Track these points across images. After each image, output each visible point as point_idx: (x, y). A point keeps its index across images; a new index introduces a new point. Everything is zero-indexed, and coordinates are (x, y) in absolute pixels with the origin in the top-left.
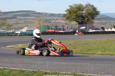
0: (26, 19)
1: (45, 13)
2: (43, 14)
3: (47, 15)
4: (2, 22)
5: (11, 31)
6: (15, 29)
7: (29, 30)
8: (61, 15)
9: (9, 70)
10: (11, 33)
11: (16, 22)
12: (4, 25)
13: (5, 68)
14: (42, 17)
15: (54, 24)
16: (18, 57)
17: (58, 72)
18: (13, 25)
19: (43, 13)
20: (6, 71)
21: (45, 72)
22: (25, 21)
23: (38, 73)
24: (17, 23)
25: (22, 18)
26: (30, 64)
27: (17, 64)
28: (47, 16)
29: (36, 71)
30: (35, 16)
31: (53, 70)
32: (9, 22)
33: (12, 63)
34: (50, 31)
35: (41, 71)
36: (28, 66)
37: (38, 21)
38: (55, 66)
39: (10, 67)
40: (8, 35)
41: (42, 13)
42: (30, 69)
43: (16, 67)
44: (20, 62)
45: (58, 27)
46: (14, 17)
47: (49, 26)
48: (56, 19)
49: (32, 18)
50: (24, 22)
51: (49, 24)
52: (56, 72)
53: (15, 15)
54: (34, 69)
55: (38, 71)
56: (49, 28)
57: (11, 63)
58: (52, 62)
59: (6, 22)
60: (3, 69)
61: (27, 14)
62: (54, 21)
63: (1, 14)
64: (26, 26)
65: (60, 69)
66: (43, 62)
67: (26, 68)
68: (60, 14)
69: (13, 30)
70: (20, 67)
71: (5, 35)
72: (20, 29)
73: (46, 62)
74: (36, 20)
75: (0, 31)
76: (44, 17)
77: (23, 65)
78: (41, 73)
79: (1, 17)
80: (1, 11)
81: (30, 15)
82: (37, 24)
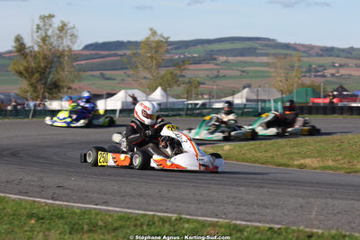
0: (245, 62)
1: (303, 46)
2: (298, 48)
3: (312, 52)
4: (171, 73)
5: (200, 102)
6: (211, 96)
7: (255, 98)
8: (353, 53)
9: (195, 224)
10: (198, 109)
11: (215, 73)
12: (177, 81)
13: (183, 216)
14: (295, 59)
15: (334, 79)
16: (220, 184)
17: (347, 233)
18: (204, 84)
19: (299, 45)
20: (186, 226)
21: (306, 232)
22: (243, 72)
23: (284, 234)
24: (217, 77)
25: (231, 59)
26: (259, 205)
27: (218, 206)
28: (310, 56)
29: (279, 229)
30: (274, 55)
31: (333, 228)
32: (194, 72)
33: (205, 202)
34: (321, 101)
35: (294, 228)
36: (253, 214)
37: (281, 71)
38: (340, 215)
39: (199, 214)
40: (189, 112)
41: (295, 44)
42: (260, 222)
43: (216, 216)
44: (231, 200)
45: (347, 91)
46: (210, 58)
47: (319, 87)
48: (341, 66)
49: (265, 59)
50: (238, 73)
51: (319, 81)
52: (344, 233)
53: (212, 51)
54: (272, 222)
55: (286, 229)
56: (317, 94)
57: (199, 202)
58: (330, 201)
59: (183, 73)
60: (176, 220)
61: (249, 49)
62: (333, 71)
63: (170, 47)
64: (244, 88)
65: (354, 225)
66: (300, 200)
67: (248, 218)
68: (352, 48)
69: (206, 97)
70: (230, 216)
71: (181, 113)
72: (226, 97)
73: (312, 200)
74: (276, 68)
75: (165, 101)
76: (302, 59)
77: (237, 210)
78: (295, 234)
79: (168, 56)
80: (168, 38)
81: (258, 51)
82: (279, 79)
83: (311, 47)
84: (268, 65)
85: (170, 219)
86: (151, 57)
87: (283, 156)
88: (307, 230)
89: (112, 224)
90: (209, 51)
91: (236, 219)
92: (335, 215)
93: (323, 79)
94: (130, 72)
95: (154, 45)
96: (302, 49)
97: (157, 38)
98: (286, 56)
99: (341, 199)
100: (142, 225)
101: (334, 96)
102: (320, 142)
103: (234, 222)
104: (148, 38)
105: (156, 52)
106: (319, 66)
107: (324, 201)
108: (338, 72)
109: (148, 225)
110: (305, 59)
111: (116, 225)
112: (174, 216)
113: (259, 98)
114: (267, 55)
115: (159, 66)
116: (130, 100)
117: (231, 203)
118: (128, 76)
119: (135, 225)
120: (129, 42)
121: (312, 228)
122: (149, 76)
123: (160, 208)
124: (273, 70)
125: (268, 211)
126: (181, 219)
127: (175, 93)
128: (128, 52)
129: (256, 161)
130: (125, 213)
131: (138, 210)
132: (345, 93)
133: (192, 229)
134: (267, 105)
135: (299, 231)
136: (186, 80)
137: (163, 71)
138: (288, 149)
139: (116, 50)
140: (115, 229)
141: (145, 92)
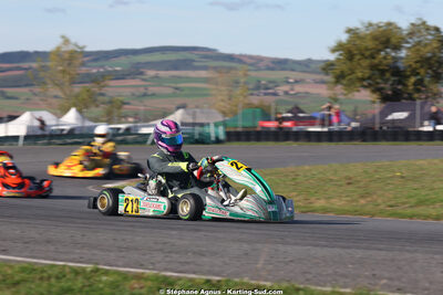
0: (180, 77)
1: (251, 57)
2: (245, 59)
3: (261, 65)
4: (88, 91)
5: (123, 126)
6: (137, 119)
7: (190, 120)
9: (116, 276)
10: (122, 134)
11: (142, 90)
13: (101, 267)
14: (241, 73)
15: (288, 98)
16: (147, 227)
17: (302, 286)
18: (128, 104)
19: (245, 56)
20: (104, 278)
21: (252, 285)
22: (177, 89)
24: (145, 95)
25: (162, 73)
26: (194, 253)
27: (144, 254)
28: (259, 69)
29: (219, 281)
30: (215, 68)
32: (116, 89)
33: (128, 249)
34: (272, 125)
35: (237, 280)
36: (187, 263)
37: (223, 88)
38: (293, 264)
39: (120, 263)
41: (241, 55)
42: (194, 273)
43: (141, 266)
44: (160, 246)
45: (302, 112)
46: (136, 72)
47: (269, 107)
48: (296, 82)
49: (203, 74)
50: (170, 91)
51: (269, 100)
52: (297, 286)
53: (139, 63)
54: (210, 273)
55: (228, 281)
56: (266, 116)
57: (120, 249)
58: (281, 248)
59: (102, 92)
60: (92, 271)
61: (185, 60)
62: (286, 88)
63: (86, 59)
64: (178, 108)
65: (309, 276)
66: (245, 246)
67: (181, 268)
68: (309, 60)
69: (131, 119)
70: (157, 265)
72: (155, 119)
73: (259, 246)
74: (217, 84)
75: (80, 125)
76: (249, 73)
77: (168, 259)
79: (84, 70)
80: (84, 47)
81: (196, 64)
82: (220, 97)
83: (260, 59)
84: (206, 80)
85: (84, 270)
86: (63, 71)
88: (252, 282)
89: (13, 277)
90: (134, 63)
91: (166, 270)
92: (287, 263)
93: (275, 98)
94: (37, 89)
95: (67, 56)
96: (252, 61)
97: (71, 48)
98: (229, 69)
99: (296, 244)
100: (49, 278)
101: (288, 119)
103: (164, 273)
104: (58, 48)
105: (69, 64)
106: (270, 82)
107: (273, 246)
108: (292, 90)
109: (57, 278)
110: (253, 74)
111: (17, 278)
112: (89, 267)
113: (198, 121)
114: (205, 68)
115: (73, 82)
116: (37, 123)
117: (161, 250)
118: (35, 94)
119: (41, 279)
120: (36, 53)
121: (258, 280)
122: (60, 94)
123: (72, 256)
124: (213, 87)
125: (205, 259)
126: (97, 270)
127: (93, 115)
128: (34, 65)
130: (30, 263)
131: (45, 259)
132: (301, 115)
133: (112, 283)
134: (206, 129)
135: (243, 284)
136: (106, 99)
137: (77, 89)
139: (19, 62)
140: (16, 284)
141: (55, 114)
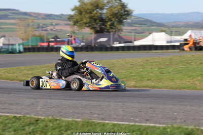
0: (2, 23)
1: (35, 13)
2: (32, 14)
3: (40, 17)
7: (7, 43)
8: (63, 17)
14: (30, 21)
15: (52, 32)
17: (58, 118)
21: (35, 118)
22: (1, 28)
23: (23, 120)
26: (8, 104)
28: (38, 19)
29: (20, 117)
30: (18, 19)
31: (49, 115)
34: (45, 44)
35: (28, 116)
36: (5, 108)
37: (22, 28)
38: (54, 108)
41: (30, 13)
42: (9, 113)
45: (59, 38)
47: (44, 36)
48: (56, 25)
49: (13, 21)
51: (44, 33)
52: (56, 118)
54: (16, 113)
55: (24, 116)
56: (42, 40)
58: (49, 101)
61: (4, 15)
62: (51, 27)
64: (2, 37)
65: (62, 114)
66: (32, 100)
67: (3, 111)
68: (62, 14)
73: (39, 100)
74: (19, 26)
76: (34, 21)
78: (29, 120)
81: (9, 17)
82: (21, 32)
83: (39, 14)
84: (14, 24)
87: (23, 75)
88: (36, 117)
92: (51, 108)
93: (46, 32)
96: (35, 15)
98: (25, 19)
101: (52, 42)
102: (44, 67)
106: (44, 25)
107: (45, 100)
108: (54, 28)
110: (36, 21)
113: (11, 43)
114: (14, 19)
121: (38, 116)
124: (17, 27)
125: (14, 107)
129: (8, 79)
132: (58, 40)
134: (15, 47)
135: (31, 118)
138: (26, 72)
